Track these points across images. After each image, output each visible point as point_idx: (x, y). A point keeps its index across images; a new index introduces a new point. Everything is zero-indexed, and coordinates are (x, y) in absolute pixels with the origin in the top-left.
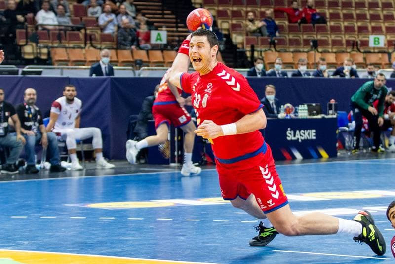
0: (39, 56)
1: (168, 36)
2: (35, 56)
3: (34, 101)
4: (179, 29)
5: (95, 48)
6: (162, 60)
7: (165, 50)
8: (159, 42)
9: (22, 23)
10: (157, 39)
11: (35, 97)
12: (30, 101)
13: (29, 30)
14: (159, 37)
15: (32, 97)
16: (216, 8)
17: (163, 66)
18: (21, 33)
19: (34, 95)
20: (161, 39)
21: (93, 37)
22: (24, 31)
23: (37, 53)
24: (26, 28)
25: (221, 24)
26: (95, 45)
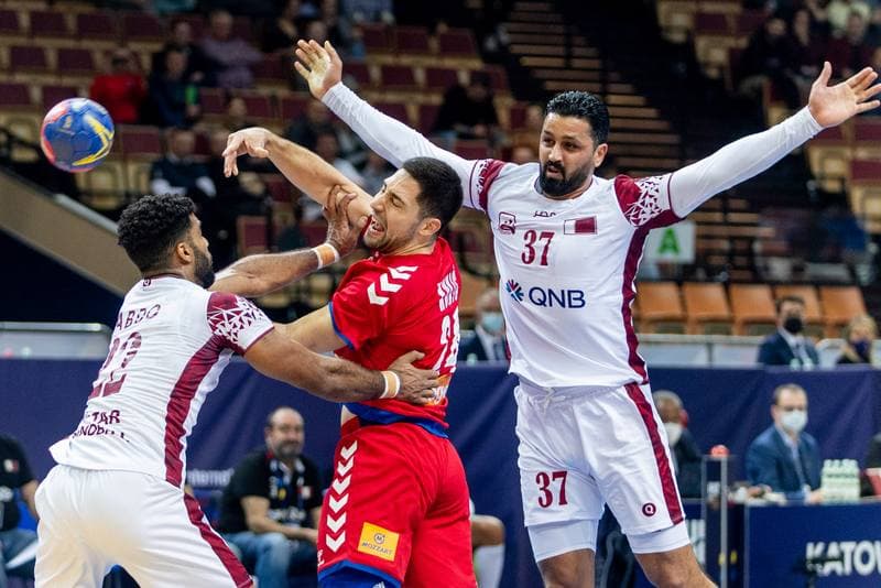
0: (304, 297)
1: (699, 237)
2: (293, 295)
3: (299, 450)
4: (734, 217)
5: (473, 273)
6: (677, 311)
7: (688, 280)
8: (669, 256)
9: (257, 200)
10: (664, 247)
11: (300, 436)
12: (287, 450)
13: (277, 218)
14: (669, 241)
15: (292, 435)
16: (848, 153)
17: (681, 332)
18: (250, 228)
19: (297, 429)
20: (675, 248)
21: (468, 239)
22: (260, 221)
23: (298, 291)
24: (269, 213)
25: (863, 200)
26: (471, 265)
